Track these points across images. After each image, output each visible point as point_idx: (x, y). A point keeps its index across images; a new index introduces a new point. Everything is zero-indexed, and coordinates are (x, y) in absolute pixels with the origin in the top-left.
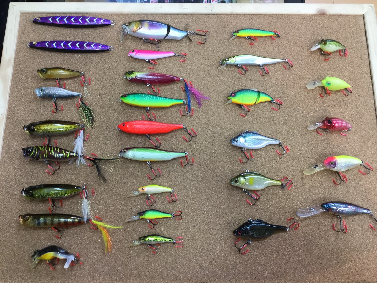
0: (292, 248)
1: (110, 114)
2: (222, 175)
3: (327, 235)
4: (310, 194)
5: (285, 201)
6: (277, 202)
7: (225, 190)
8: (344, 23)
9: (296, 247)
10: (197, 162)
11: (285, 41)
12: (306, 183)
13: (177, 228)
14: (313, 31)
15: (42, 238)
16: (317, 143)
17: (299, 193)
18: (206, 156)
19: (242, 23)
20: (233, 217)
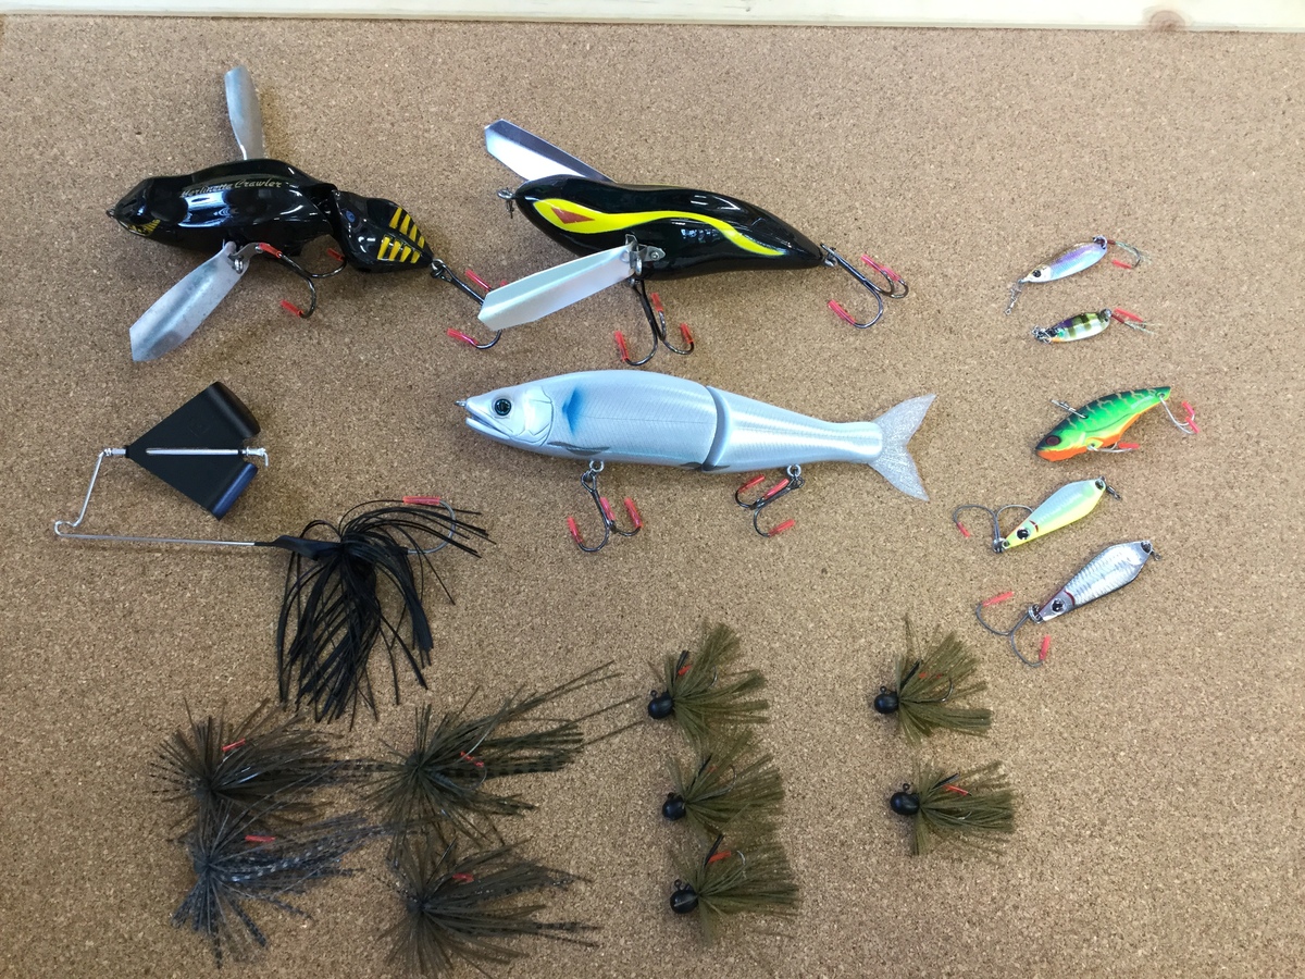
0: (1105, 941)
1: (354, 403)
2: (809, 644)
3: (1244, 886)
4: (1165, 718)
5: (1067, 748)
6: (1035, 752)
7: (822, 708)
8: (1250, 62)
9: (1122, 939)
10: (706, 593)
11: (1034, 129)
12: (1146, 673)
13: (630, 867)
14: (1138, 93)
15: (62, 919)
16: (1180, 514)
17: (1120, 714)
18: (744, 569)
19: (867, 59)
20: (861, 816)
